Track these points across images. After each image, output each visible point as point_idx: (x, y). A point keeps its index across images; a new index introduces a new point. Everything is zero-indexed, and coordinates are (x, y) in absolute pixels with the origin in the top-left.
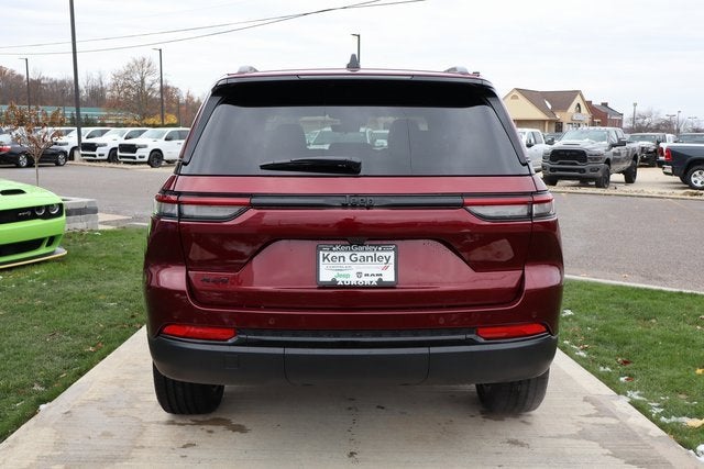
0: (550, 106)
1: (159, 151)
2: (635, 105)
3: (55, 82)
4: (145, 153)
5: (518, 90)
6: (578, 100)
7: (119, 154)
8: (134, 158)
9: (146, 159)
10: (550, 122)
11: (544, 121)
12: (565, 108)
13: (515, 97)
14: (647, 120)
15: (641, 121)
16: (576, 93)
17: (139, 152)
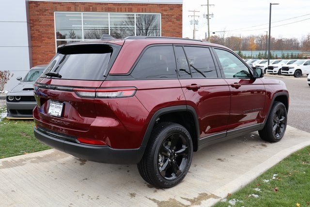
1: (300, 70)
3: (288, 40)
4: (293, 71)
7: (282, 71)
8: (288, 73)
9: (293, 74)
17: (290, 70)
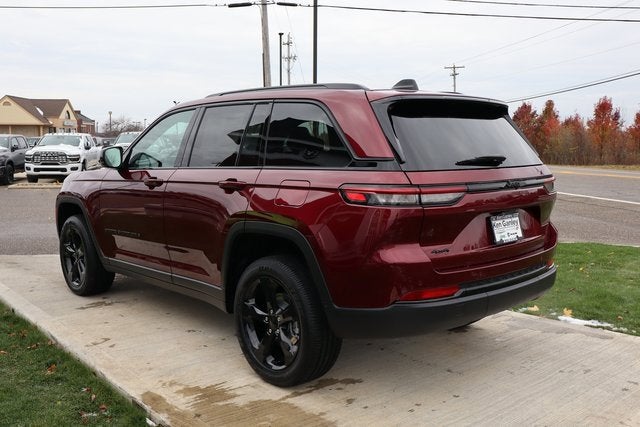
0: (42, 113)
2: (110, 113)
5: (9, 97)
6: (67, 108)
10: (44, 127)
11: (38, 126)
12: (57, 114)
13: (6, 104)
14: (120, 126)
15: (114, 127)
16: (64, 102)
